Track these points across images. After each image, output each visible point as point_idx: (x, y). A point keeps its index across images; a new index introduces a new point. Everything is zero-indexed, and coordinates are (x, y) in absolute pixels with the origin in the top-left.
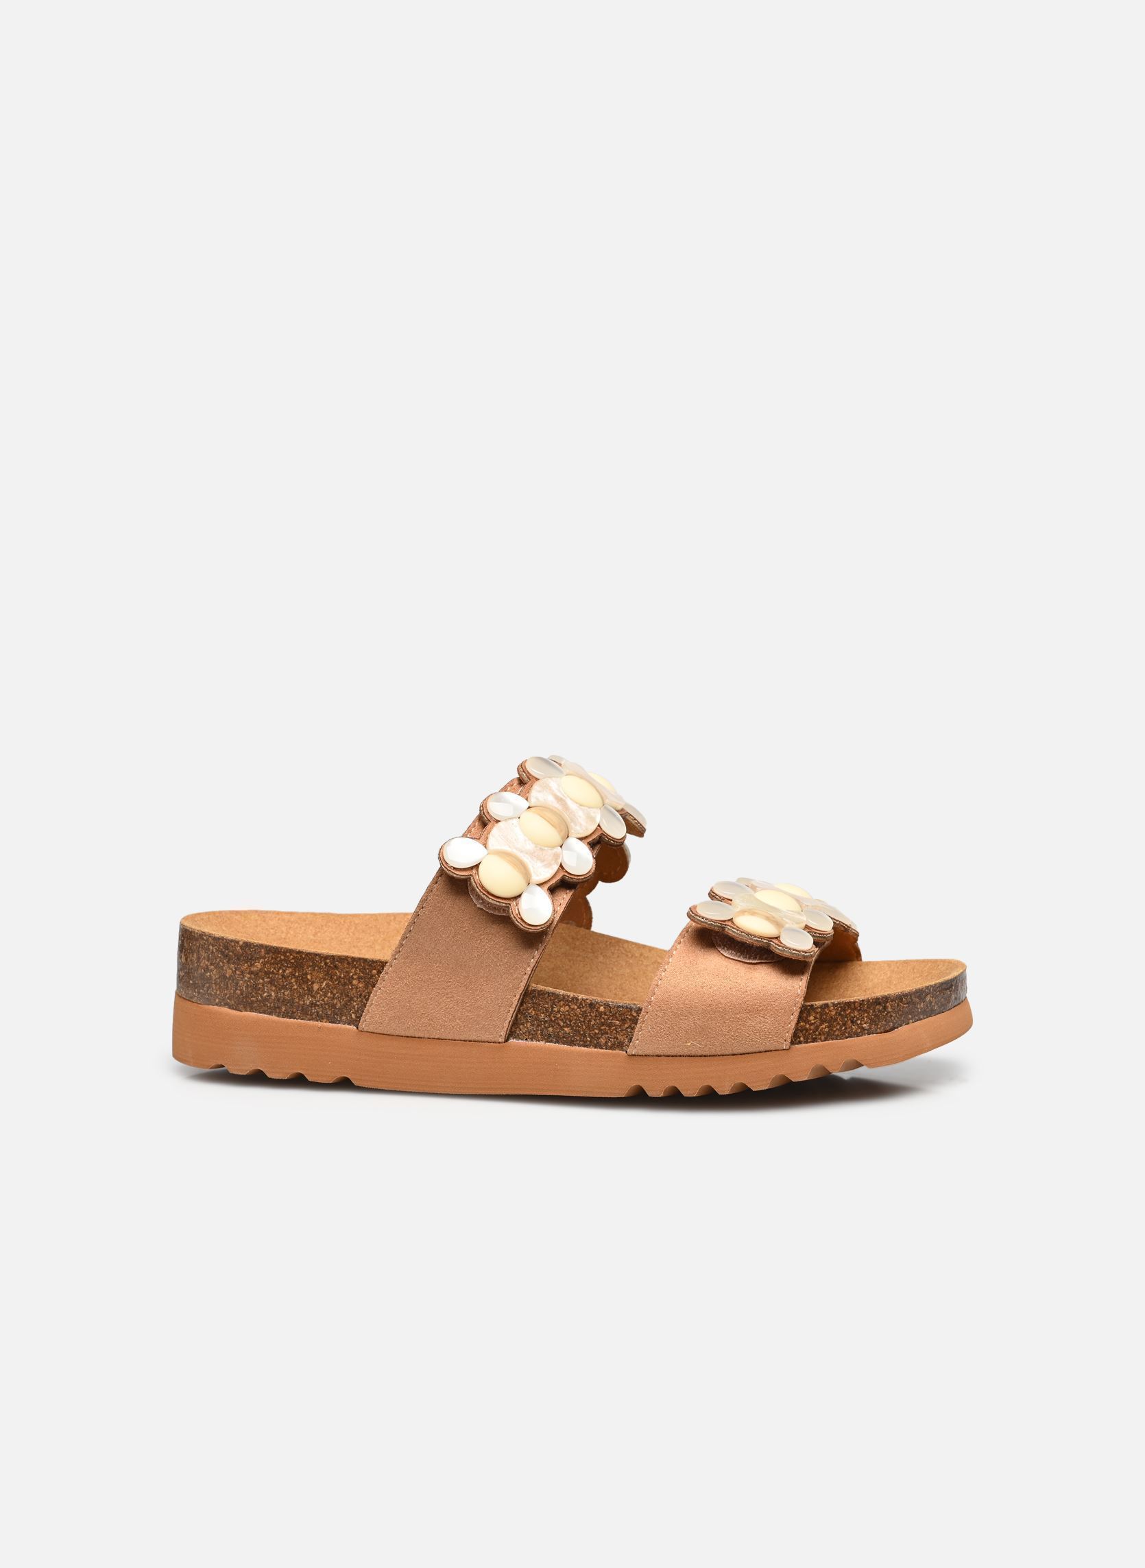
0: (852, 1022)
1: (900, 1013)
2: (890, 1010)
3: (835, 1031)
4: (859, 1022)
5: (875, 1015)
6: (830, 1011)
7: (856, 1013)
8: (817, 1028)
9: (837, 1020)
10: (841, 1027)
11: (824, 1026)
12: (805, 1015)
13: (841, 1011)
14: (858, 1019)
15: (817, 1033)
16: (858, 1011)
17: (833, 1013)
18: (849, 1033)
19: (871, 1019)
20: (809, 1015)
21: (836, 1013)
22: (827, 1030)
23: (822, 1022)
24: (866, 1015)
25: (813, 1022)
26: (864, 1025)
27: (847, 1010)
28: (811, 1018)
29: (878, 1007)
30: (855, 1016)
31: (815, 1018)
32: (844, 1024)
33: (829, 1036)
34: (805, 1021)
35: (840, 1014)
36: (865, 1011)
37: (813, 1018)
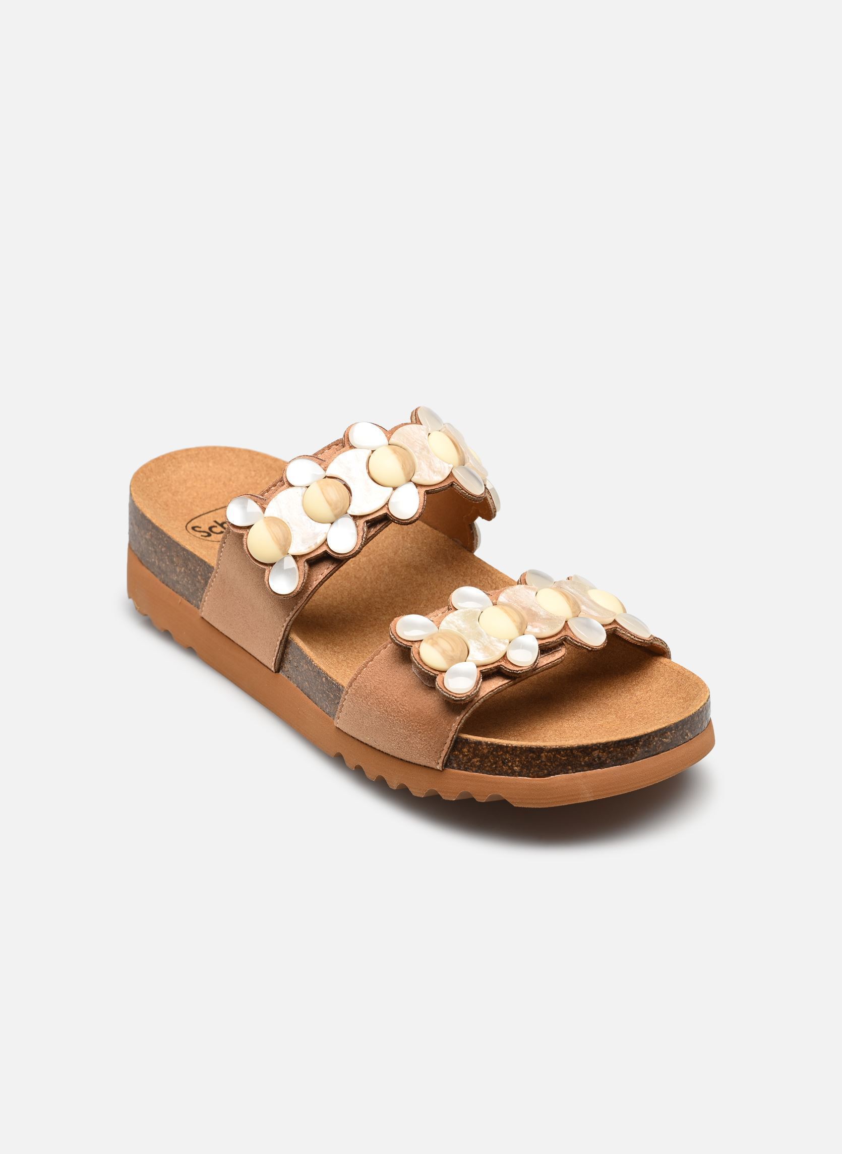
0: (503, 763)
1: (556, 763)
2: (543, 759)
3: (486, 767)
4: (510, 764)
5: (528, 762)
6: (483, 748)
7: (508, 756)
8: (470, 760)
9: (489, 758)
10: (492, 765)
11: (476, 760)
12: (460, 746)
13: (493, 751)
14: (509, 761)
15: (469, 764)
16: (511, 754)
17: (486, 751)
18: (499, 771)
19: (523, 764)
20: (463, 747)
21: (489, 752)
22: (478, 764)
23: (475, 756)
24: (518, 759)
25: (466, 753)
26: (516, 768)
27: (500, 752)
28: (465, 750)
29: (531, 755)
30: (506, 759)
31: (469, 751)
32: (495, 763)
33: (480, 769)
34: (459, 751)
35: (492, 753)
36: (516, 756)
37: (467, 751)
